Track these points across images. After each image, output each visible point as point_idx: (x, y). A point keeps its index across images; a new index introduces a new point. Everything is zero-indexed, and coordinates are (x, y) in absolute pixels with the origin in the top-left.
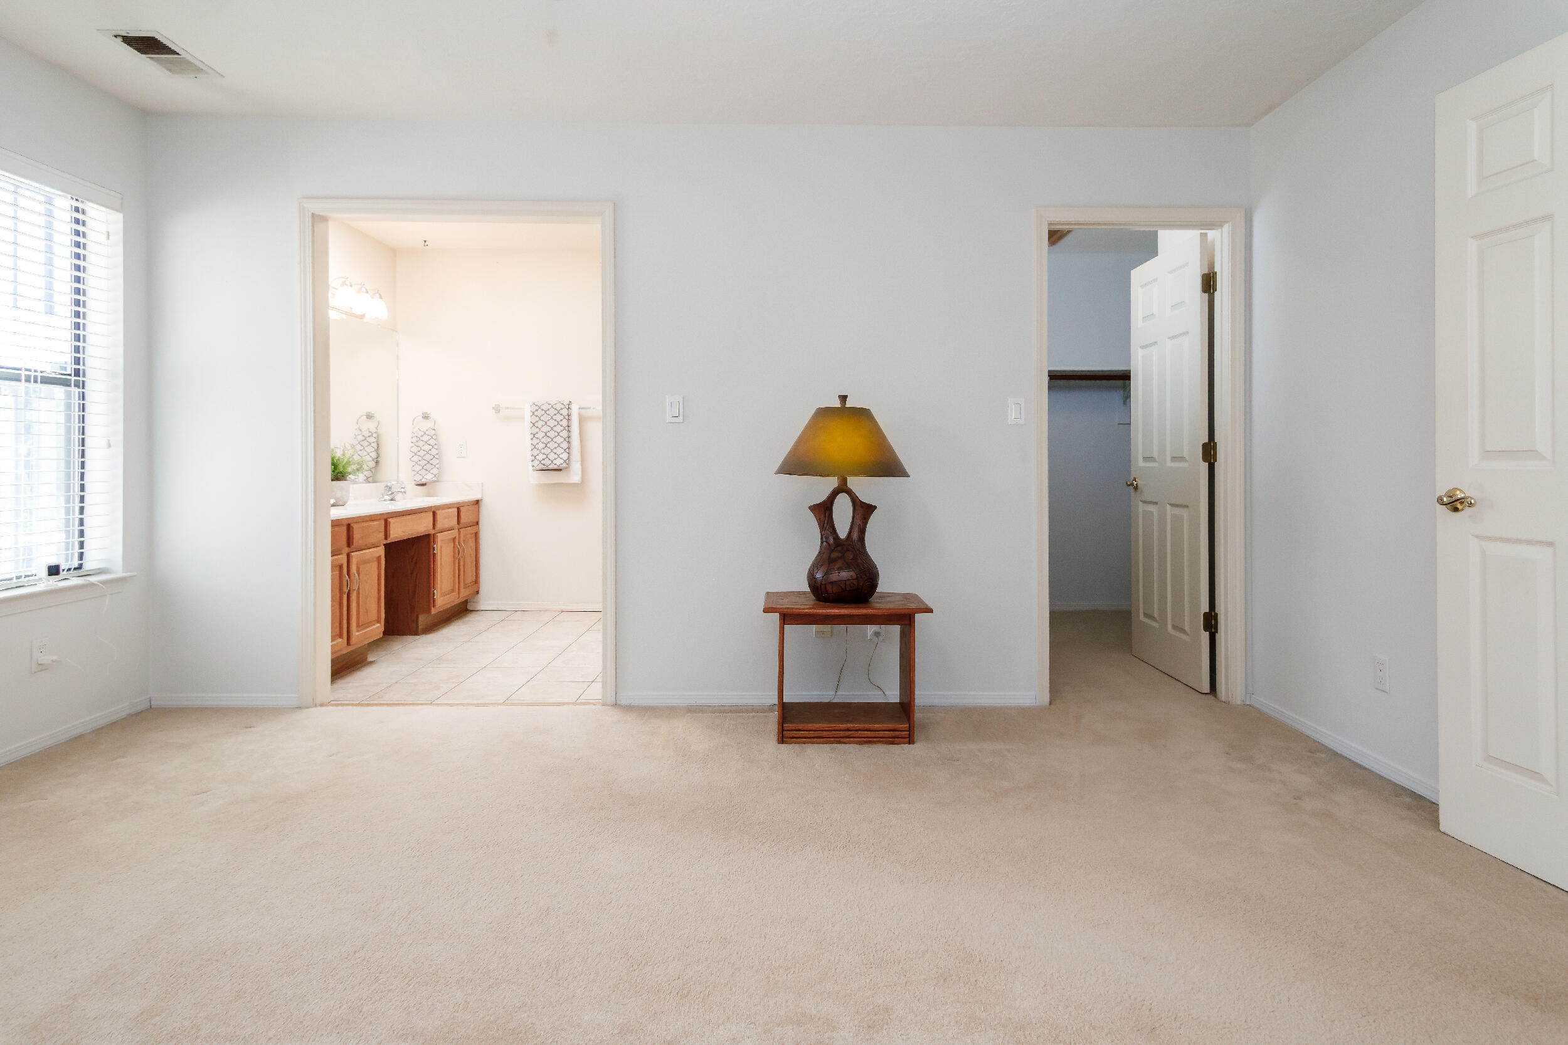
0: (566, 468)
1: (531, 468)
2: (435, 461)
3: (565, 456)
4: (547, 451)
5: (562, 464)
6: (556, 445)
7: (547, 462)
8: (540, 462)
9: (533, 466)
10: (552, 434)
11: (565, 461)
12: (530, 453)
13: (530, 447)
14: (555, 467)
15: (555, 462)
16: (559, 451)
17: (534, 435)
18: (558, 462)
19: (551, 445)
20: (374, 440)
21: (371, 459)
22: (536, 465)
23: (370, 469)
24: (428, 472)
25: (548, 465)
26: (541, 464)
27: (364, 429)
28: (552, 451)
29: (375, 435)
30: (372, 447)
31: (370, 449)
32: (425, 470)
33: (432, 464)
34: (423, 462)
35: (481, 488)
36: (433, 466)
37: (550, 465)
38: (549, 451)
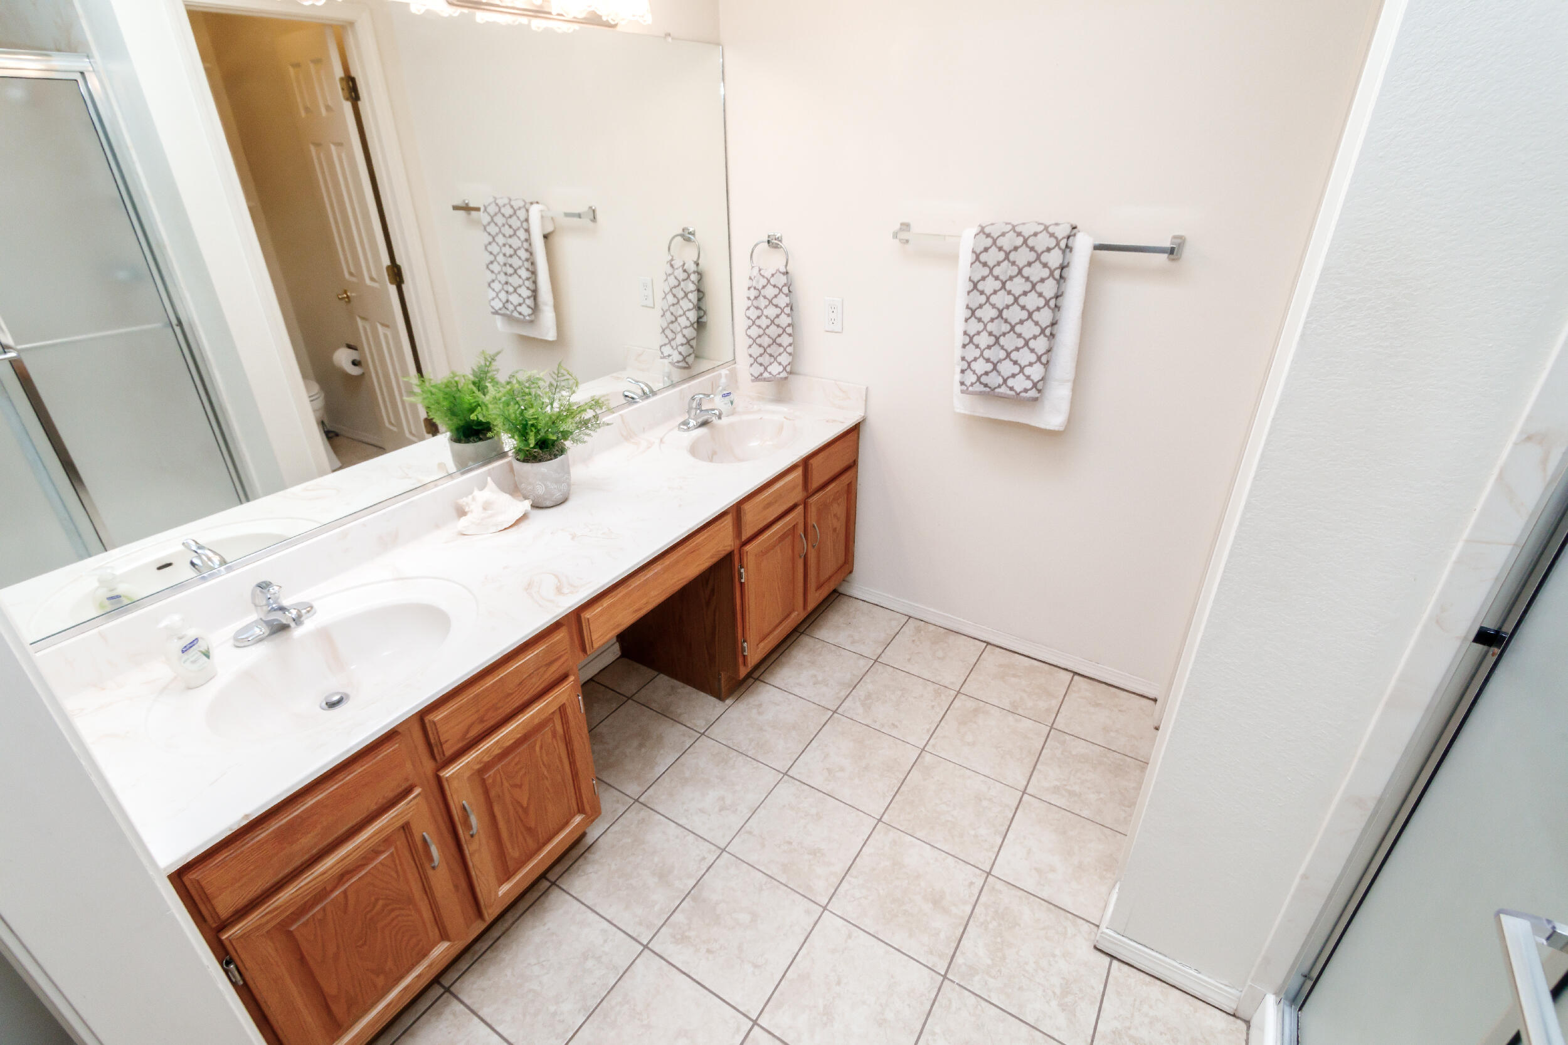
0: (1036, 399)
1: (957, 388)
2: (785, 340)
3: (1037, 372)
4: (996, 354)
5: (1026, 391)
6: (1021, 342)
7: (994, 379)
8: (979, 379)
9: (962, 383)
10: (1015, 314)
11: (1035, 385)
12: (958, 352)
13: (960, 339)
15: (1010, 382)
16: (1025, 357)
17: (973, 312)
19: (1009, 342)
20: (692, 287)
21: (688, 324)
22: (968, 383)
23: (688, 342)
24: (775, 359)
25: (995, 388)
26: (981, 383)
27: (678, 263)
28: (1008, 355)
29: (694, 277)
30: (690, 301)
31: (686, 305)
32: (771, 355)
33: (780, 345)
34: (766, 341)
35: (864, 398)
36: (782, 349)
37: (999, 386)
38: (1002, 354)
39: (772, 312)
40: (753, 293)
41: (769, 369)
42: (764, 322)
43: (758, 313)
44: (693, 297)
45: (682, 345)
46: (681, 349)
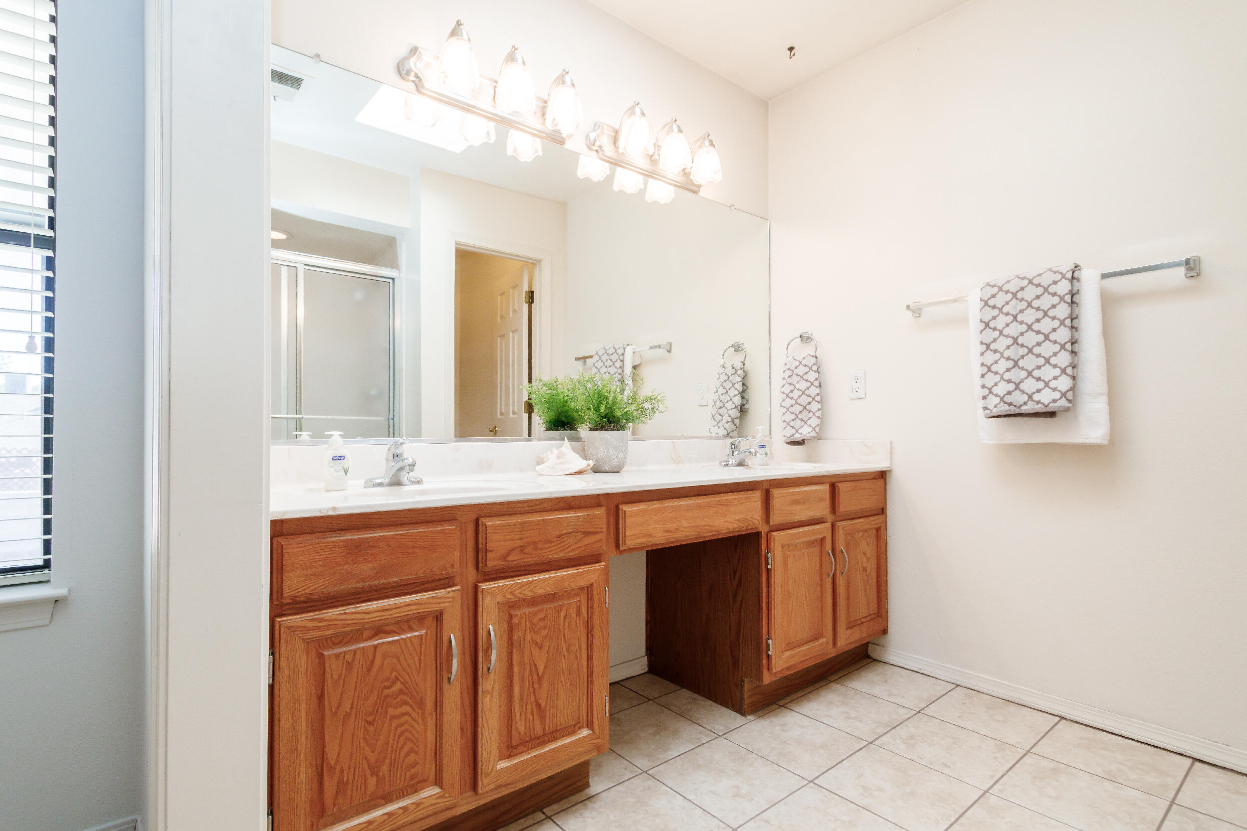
0: (1067, 410)
1: (981, 413)
2: (814, 406)
3: (1064, 383)
4: (1016, 375)
5: (1054, 401)
6: (1041, 361)
7: (1018, 398)
8: (1002, 399)
9: (985, 408)
10: (1030, 339)
11: (1064, 395)
12: (979, 381)
13: (978, 370)
14: (1038, 408)
15: (1036, 397)
16: (1048, 373)
17: (988, 346)
18: (1046, 398)
19: (1029, 363)
20: (739, 379)
21: (733, 406)
22: (991, 407)
23: (732, 420)
24: (806, 423)
25: (1021, 405)
26: (1005, 403)
27: (728, 365)
28: (1030, 374)
29: (740, 372)
30: (736, 389)
31: (733, 392)
32: (801, 420)
33: (810, 411)
34: (798, 408)
35: (889, 450)
36: (811, 414)
37: (1025, 403)
38: (1024, 374)
39: (803, 385)
40: (789, 373)
41: (800, 431)
42: (796, 394)
43: (792, 387)
44: (739, 387)
45: (727, 422)
46: (726, 426)
